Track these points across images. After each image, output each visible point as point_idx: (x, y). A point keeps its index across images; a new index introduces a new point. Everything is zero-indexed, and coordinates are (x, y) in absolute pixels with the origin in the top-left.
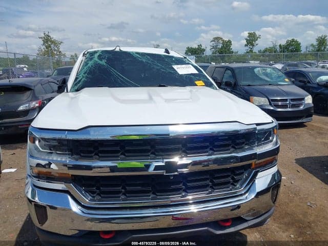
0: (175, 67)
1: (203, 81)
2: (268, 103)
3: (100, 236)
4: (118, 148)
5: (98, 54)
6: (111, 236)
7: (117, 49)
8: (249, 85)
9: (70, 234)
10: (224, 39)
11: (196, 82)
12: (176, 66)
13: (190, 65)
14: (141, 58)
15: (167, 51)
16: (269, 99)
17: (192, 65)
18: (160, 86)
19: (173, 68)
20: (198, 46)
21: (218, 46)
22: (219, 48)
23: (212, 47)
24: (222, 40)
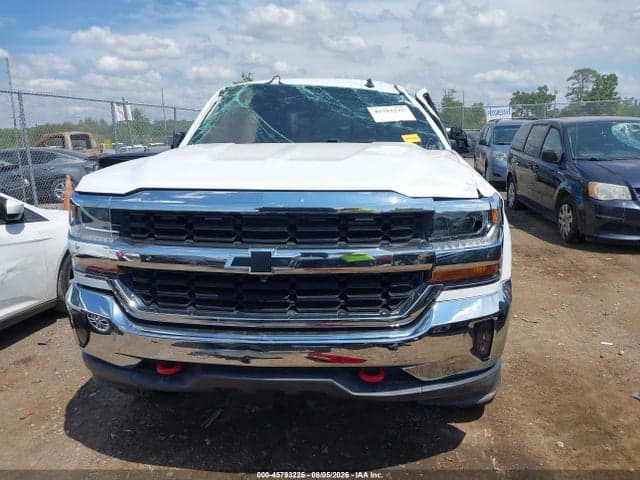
0: (372, 110)
1: (419, 134)
2: (630, 197)
3: (156, 371)
4: (182, 227)
5: (241, 91)
6: (172, 371)
7: (275, 82)
8: (593, 160)
9: (123, 365)
10: (599, 73)
11: (403, 137)
12: (374, 108)
13: (405, 107)
14: (311, 95)
15: (370, 84)
16: (630, 189)
17: (410, 107)
18: (329, 141)
19: (368, 112)
20: (540, 89)
21: (585, 89)
22: (586, 92)
23: (570, 91)
24: (594, 76)
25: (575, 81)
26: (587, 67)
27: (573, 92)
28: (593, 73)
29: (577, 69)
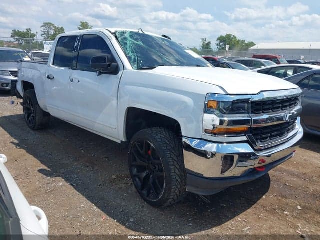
10: (56, 26)
20: (27, 30)
21: (50, 33)
22: (51, 35)
23: (43, 33)
24: (54, 27)
25: (45, 28)
26: (49, 22)
27: (45, 34)
28: (53, 25)
29: (46, 22)
